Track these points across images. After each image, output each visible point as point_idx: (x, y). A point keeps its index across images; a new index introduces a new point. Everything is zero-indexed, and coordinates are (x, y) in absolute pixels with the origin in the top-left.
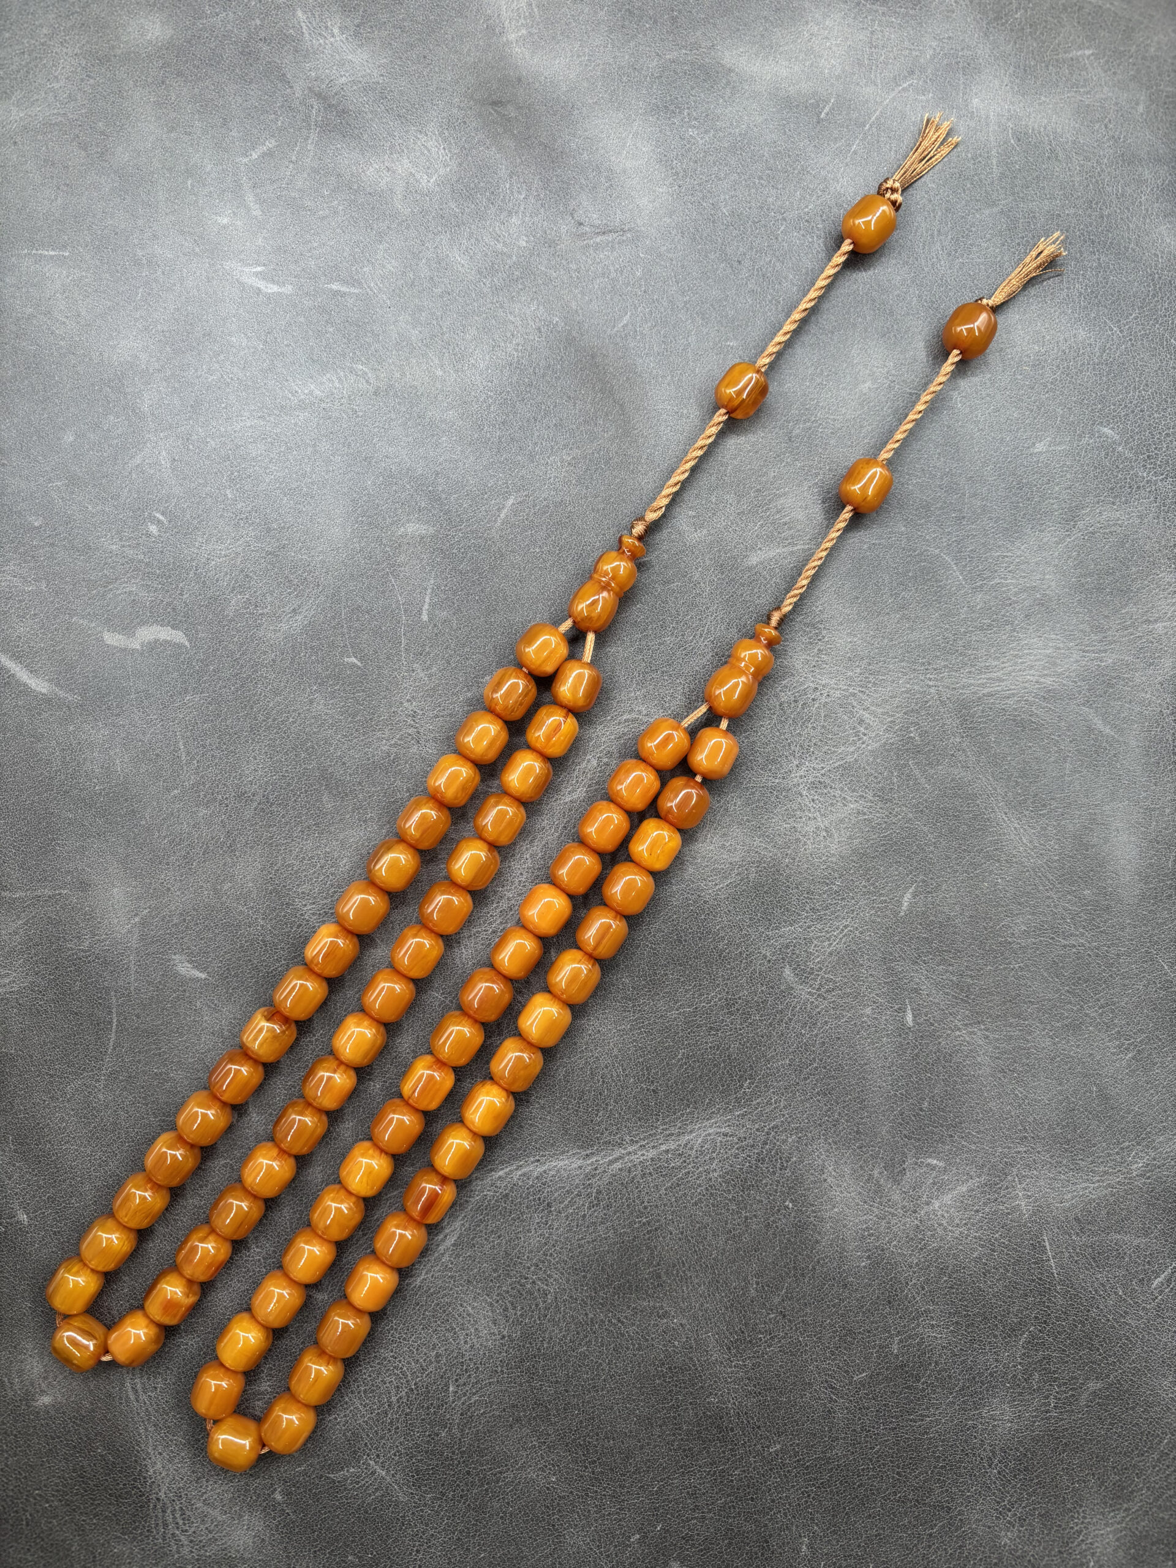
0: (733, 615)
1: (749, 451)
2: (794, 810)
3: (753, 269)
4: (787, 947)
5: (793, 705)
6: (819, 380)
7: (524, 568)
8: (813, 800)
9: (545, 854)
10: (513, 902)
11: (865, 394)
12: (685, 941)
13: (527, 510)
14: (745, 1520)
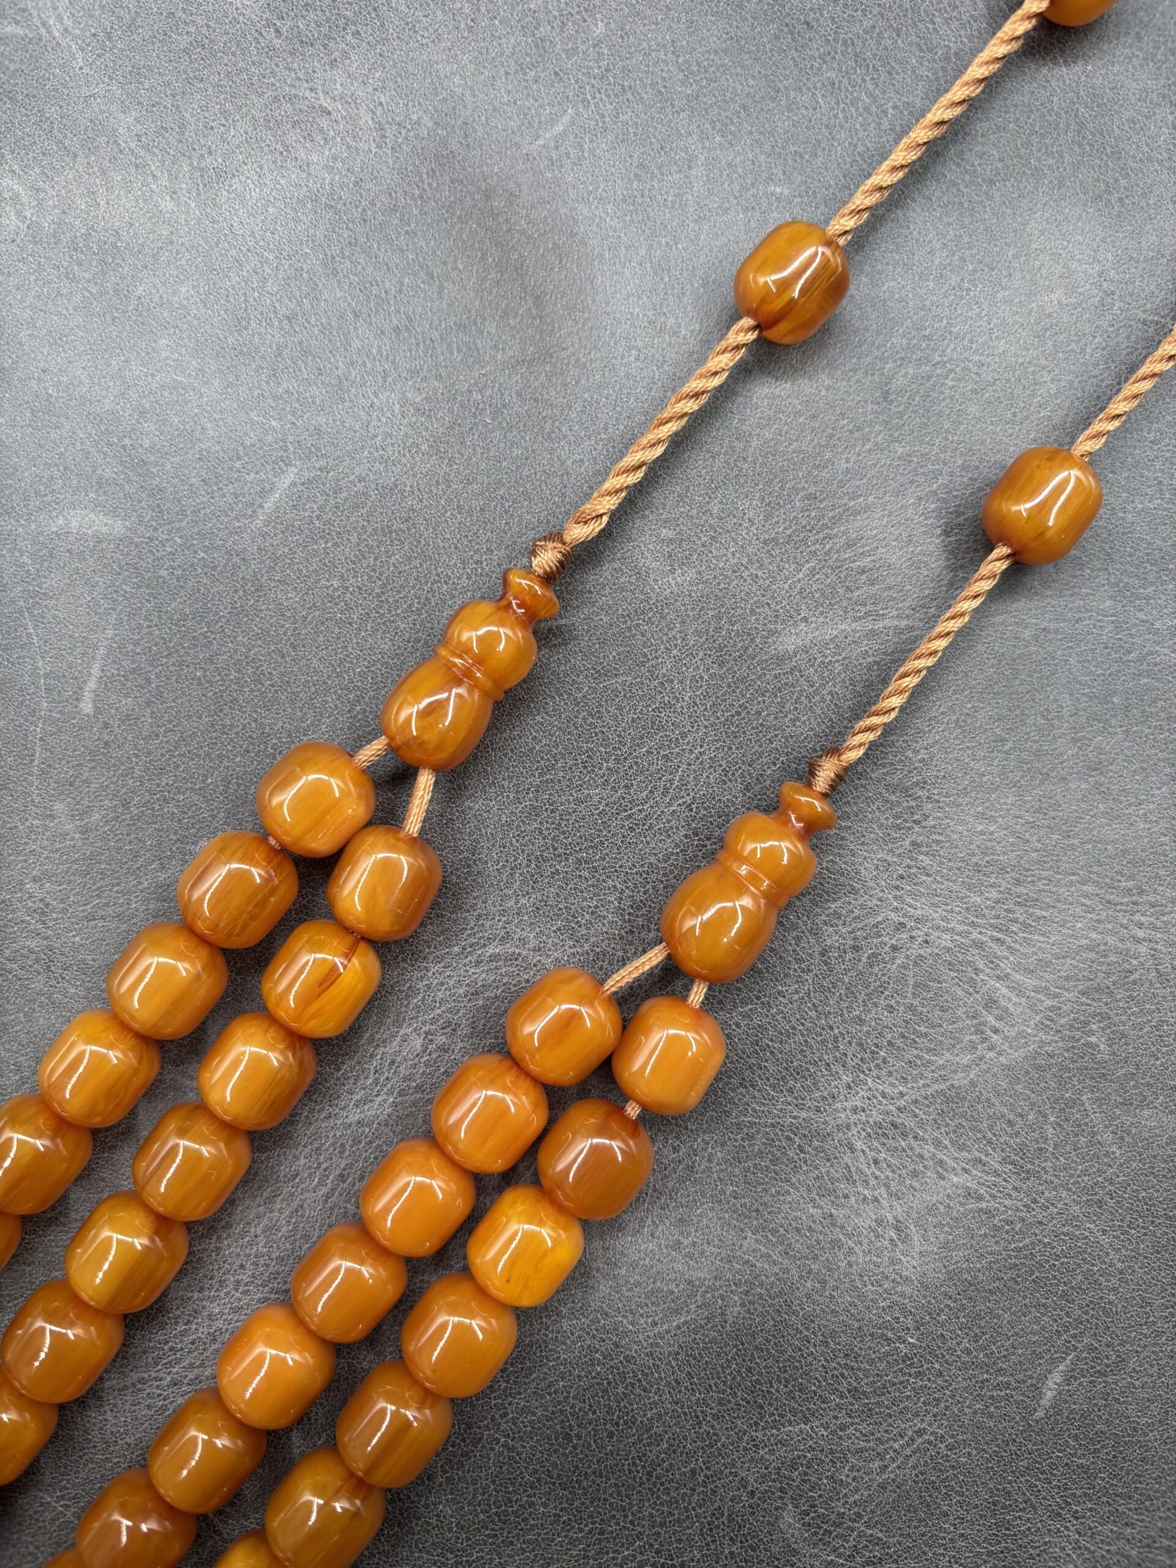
0: (736, 753)
1: (798, 414)
2: (834, 1180)
3: (836, 40)
4: (793, 1466)
5: (849, 956)
6: (954, 279)
7: (304, 618)
8: (876, 1162)
9: (296, 1228)
10: (219, 1324)
11: (1050, 316)
12: (579, 1437)
13: (320, 499)
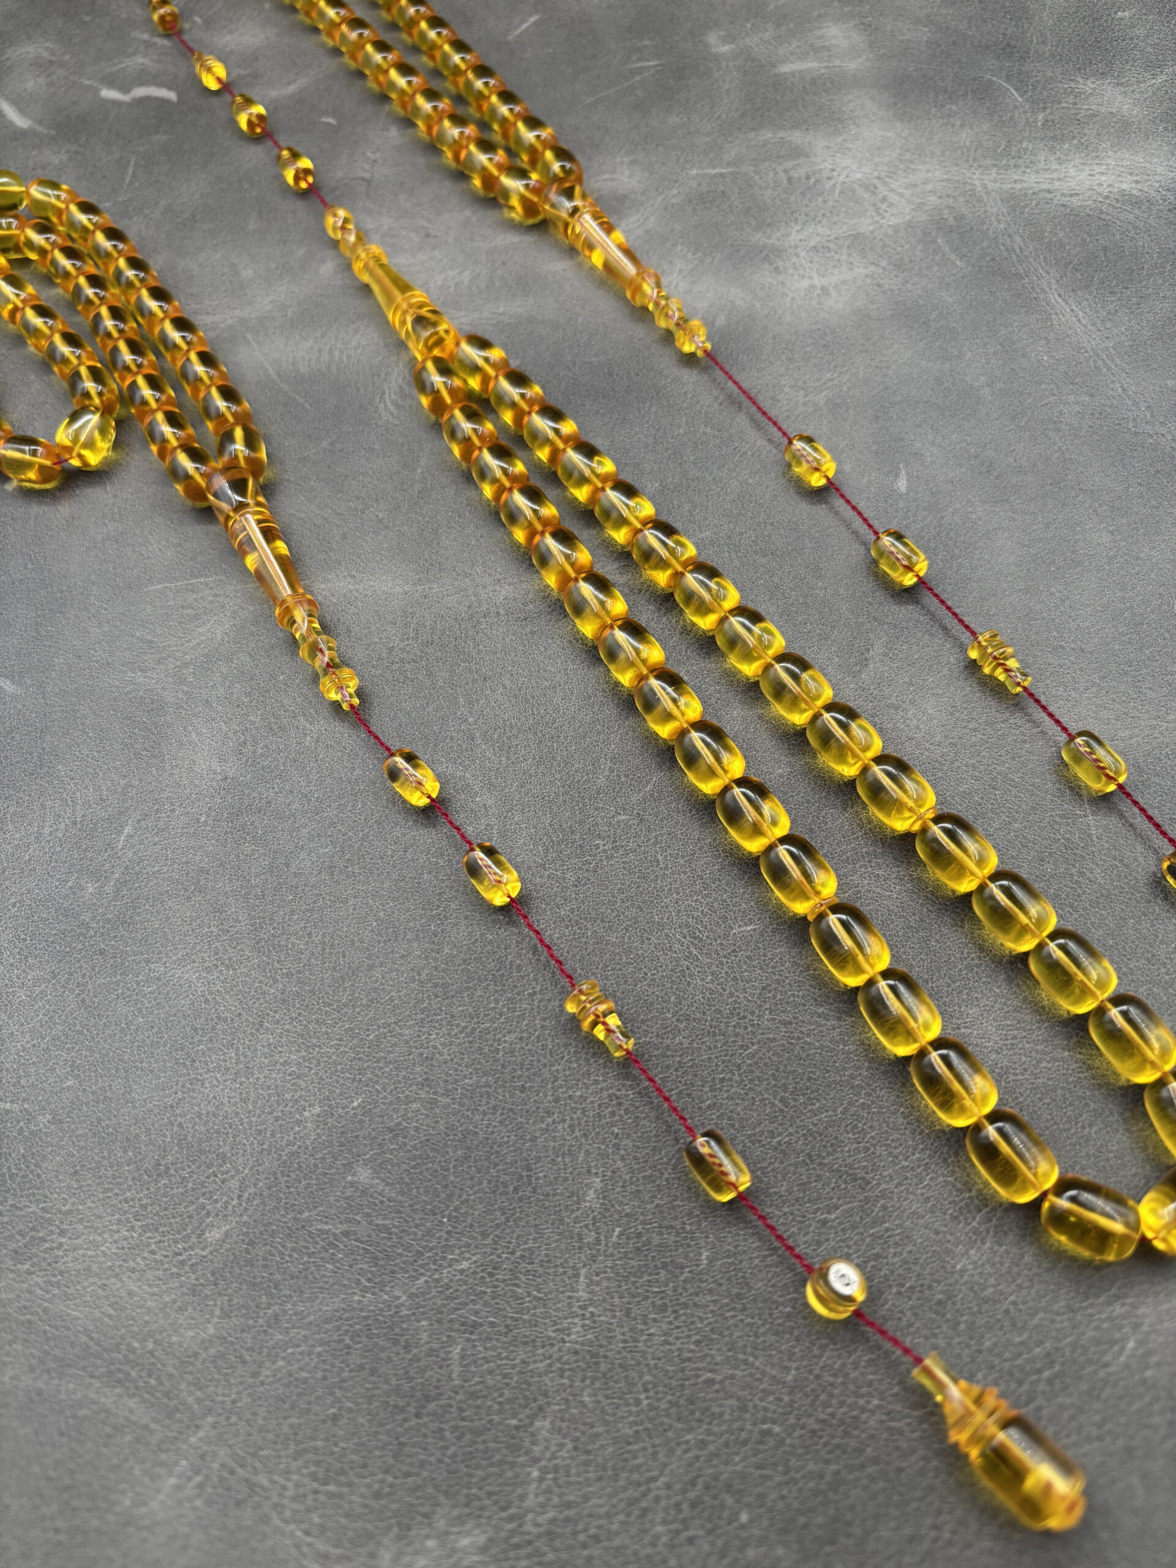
14: (501, 1123)
